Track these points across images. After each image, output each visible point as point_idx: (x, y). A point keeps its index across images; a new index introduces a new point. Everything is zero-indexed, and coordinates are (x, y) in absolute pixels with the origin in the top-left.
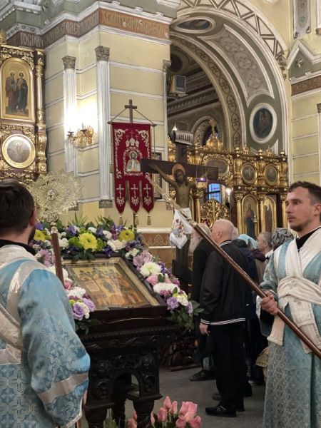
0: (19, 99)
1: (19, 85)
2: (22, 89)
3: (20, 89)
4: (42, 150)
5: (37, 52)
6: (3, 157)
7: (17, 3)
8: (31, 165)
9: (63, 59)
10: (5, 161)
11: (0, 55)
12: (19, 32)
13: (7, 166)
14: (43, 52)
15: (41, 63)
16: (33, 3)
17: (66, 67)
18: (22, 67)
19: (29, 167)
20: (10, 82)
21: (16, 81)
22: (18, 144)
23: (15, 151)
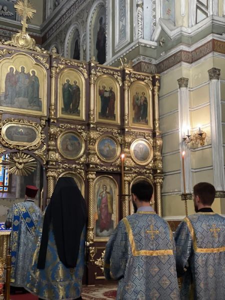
0: (142, 112)
1: (142, 101)
2: (144, 104)
3: (142, 104)
5: (155, 76)
6: (131, 156)
7: (141, 41)
8: (150, 163)
9: (178, 80)
10: (132, 159)
11: (130, 79)
12: (140, 62)
13: (133, 164)
14: (160, 77)
15: (158, 85)
16: (151, 40)
17: (180, 86)
18: (144, 87)
19: (148, 164)
20: (135, 100)
21: (140, 98)
22: (141, 146)
23: (139, 151)
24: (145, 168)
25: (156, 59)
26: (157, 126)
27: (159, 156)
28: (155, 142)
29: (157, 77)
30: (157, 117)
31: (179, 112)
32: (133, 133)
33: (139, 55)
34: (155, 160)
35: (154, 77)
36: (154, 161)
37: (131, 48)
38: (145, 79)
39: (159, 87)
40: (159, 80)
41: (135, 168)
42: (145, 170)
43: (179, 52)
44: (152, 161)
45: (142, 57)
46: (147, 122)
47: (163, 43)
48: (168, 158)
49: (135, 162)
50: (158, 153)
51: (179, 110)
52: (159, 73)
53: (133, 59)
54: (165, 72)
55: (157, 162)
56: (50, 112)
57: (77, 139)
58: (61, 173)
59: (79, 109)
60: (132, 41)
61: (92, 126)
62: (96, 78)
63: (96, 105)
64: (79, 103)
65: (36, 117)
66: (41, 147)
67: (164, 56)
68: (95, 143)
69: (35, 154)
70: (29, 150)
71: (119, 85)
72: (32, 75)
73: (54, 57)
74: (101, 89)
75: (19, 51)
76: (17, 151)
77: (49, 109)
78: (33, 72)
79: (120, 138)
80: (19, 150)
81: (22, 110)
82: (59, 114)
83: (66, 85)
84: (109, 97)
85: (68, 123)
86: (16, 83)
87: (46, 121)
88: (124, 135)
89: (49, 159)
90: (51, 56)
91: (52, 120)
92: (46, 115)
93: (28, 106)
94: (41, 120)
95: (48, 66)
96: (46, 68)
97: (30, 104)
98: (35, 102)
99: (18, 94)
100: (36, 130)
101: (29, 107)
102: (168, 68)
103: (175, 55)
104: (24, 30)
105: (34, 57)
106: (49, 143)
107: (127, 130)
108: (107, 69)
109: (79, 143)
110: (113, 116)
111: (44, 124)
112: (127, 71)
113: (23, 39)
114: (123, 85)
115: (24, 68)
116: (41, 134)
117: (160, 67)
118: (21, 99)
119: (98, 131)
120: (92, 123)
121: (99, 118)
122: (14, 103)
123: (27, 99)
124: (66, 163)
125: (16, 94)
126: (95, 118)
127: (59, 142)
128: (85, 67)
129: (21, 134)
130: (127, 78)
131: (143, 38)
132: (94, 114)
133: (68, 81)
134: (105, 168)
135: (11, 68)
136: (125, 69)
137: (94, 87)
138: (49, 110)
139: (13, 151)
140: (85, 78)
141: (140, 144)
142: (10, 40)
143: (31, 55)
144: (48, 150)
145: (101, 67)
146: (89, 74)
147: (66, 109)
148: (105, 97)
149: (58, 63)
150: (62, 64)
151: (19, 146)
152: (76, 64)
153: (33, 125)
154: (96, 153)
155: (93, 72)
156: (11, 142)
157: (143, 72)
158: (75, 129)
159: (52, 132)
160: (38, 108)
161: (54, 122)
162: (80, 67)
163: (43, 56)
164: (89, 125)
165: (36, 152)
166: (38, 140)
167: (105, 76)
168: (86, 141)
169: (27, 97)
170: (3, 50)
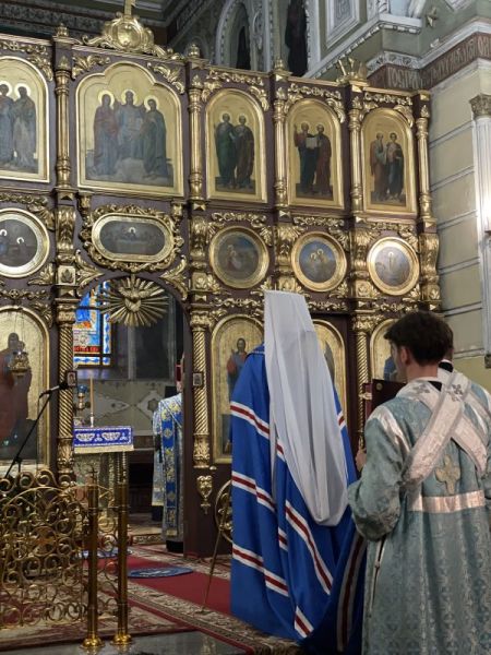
0: (391, 177)
1: (391, 154)
2: (395, 159)
3: (391, 160)
4: (431, 263)
5: (418, 95)
6: (369, 277)
7: (385, 17)
8: (412, 290)
9: (471, 101)
10: (373, 283)
11: (362, 104)
12: (384, 67)
13: (375, 293)
14: (429, 96)
15: (427, 114)
16: (407, 15)
17: (477, 115)
18: (395, 123)
19: (409, 292)
20: (376, 150)
21: (385, 147)
22: (391, 254)
23: (387, 266)
24: (402, 302)
25: (419, 57)
26: (426, 207)
27: (433, 273)
28: (422, 244)
29: (423, 97)
30: (425, 187)
31: (476, 175)
32: (373, 226)
33: (383, 50)
34: (423, 282)
35: (416, 99)
36: (421, 286)
37: (364, 35)
38: (397, 104)
39: (429, 121)
40: (429, 104)
41: (379, 301)
42: (401, 306)
43: (471, 37)
44: (418, 287)
45: (387, 54)
46: (403, 201)
47: (434, 19)
48: (453, 277)
49: (378, 290)
50: (430, 268)
51: (476, 169)
52: (427, 87)
53: (368, 61)
54: (442, 85)
55: (429, 287)
56: (190, 188)
57: (251, 245)
58: (220, 318)
59: (252, 178)
60: (364, 19)
61: (282, 213)
62: (287, 107)
63: (288, 168)
64: (252, 164)
65: (161, 199)
66: (175, 264)
67: (438, 48)
68: (290, 251)
69: (164, 280)
70: (151, 272)
71: (339, 120)
72: (149, 108)
73: (194, 66)
74: (300, 131)
75: (121, 58)
76: (126, 274)
77: (190, 182)
78: (152, 103)
79: (344, 238)
80: (130, 272)
81: (131, 186)
82: (211, 192)
83: (223, 128)
84: (317, 149)
85: (230, 209)
86: (116, 127)
87: (184, 206)
88: (353, 231)
89: (194, 289)
90: (187, 65)
91: (196, 206)
92: (182, 194)
93: (144, 177)
94: (172, 205)
95: (181, 87)
96: (178, 92)
97: (148, 171)
98: (158, 166)
99: (123, 153)
100: (162, 228)
101: (147, 179)
102: (448, 77)
103: (461, 45)
104: (128, 11)
105: (151, 69)
106: (192, 254)
107: (358, 219)
108: (311, 86)
109: (256, 253)
110: (328, 192)
111: (180, 213)
112: (355, 89)
113: (128, 31)
114: (348, 119)
115: (132, 95)
116: (175, 235)
117: (430, 75)
118: (128, 161)
119: (295, 224)
120: (282, 208)
121: (298, 196)
122: (115, 172)
123: (140, 163)
124: (229, 297)
125: (118, 153)
126: (288, 195)
127: (212, 252)
128: (261, 84)
129: (132, 237)
130: (356, 103)
131: (390, 12)
132: (284, 188)
133: (226, 118)
134: (315, 304)
135: (106, 97)
136: (352, 82)
137: (284, 127)
138: (188, 182)
139: (117, 274)
140: (262, 108)
141: (391, 249)
142: (100, 34)
143: (146, 66)
144: (190, 271)
145: (296, 83)
146: (272, 99)
147: (224, 181)
148: (309, 150)
149: (203, 80)
150: (211, 81)
151: (129, 263)
152: (242, 78)
153: (157, 217)
154: (293, 274)
155: (280, 94)
156: (111, 256)
157: (393, 88)
158: (247, 223)
159: (198, 232)
160: (165, 180)
161: (200, 209)
162: (250, 85)
163: (172, 66)
164: (275, 211)
165: (166, 275)
166: (168, 250)
167: (307, 102)
168: (270, 248)
169: (142, 159)
170: (85, 58)
